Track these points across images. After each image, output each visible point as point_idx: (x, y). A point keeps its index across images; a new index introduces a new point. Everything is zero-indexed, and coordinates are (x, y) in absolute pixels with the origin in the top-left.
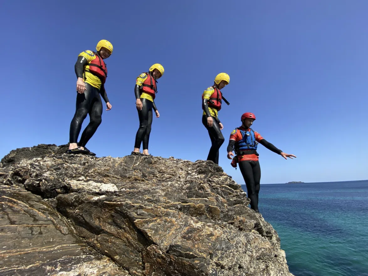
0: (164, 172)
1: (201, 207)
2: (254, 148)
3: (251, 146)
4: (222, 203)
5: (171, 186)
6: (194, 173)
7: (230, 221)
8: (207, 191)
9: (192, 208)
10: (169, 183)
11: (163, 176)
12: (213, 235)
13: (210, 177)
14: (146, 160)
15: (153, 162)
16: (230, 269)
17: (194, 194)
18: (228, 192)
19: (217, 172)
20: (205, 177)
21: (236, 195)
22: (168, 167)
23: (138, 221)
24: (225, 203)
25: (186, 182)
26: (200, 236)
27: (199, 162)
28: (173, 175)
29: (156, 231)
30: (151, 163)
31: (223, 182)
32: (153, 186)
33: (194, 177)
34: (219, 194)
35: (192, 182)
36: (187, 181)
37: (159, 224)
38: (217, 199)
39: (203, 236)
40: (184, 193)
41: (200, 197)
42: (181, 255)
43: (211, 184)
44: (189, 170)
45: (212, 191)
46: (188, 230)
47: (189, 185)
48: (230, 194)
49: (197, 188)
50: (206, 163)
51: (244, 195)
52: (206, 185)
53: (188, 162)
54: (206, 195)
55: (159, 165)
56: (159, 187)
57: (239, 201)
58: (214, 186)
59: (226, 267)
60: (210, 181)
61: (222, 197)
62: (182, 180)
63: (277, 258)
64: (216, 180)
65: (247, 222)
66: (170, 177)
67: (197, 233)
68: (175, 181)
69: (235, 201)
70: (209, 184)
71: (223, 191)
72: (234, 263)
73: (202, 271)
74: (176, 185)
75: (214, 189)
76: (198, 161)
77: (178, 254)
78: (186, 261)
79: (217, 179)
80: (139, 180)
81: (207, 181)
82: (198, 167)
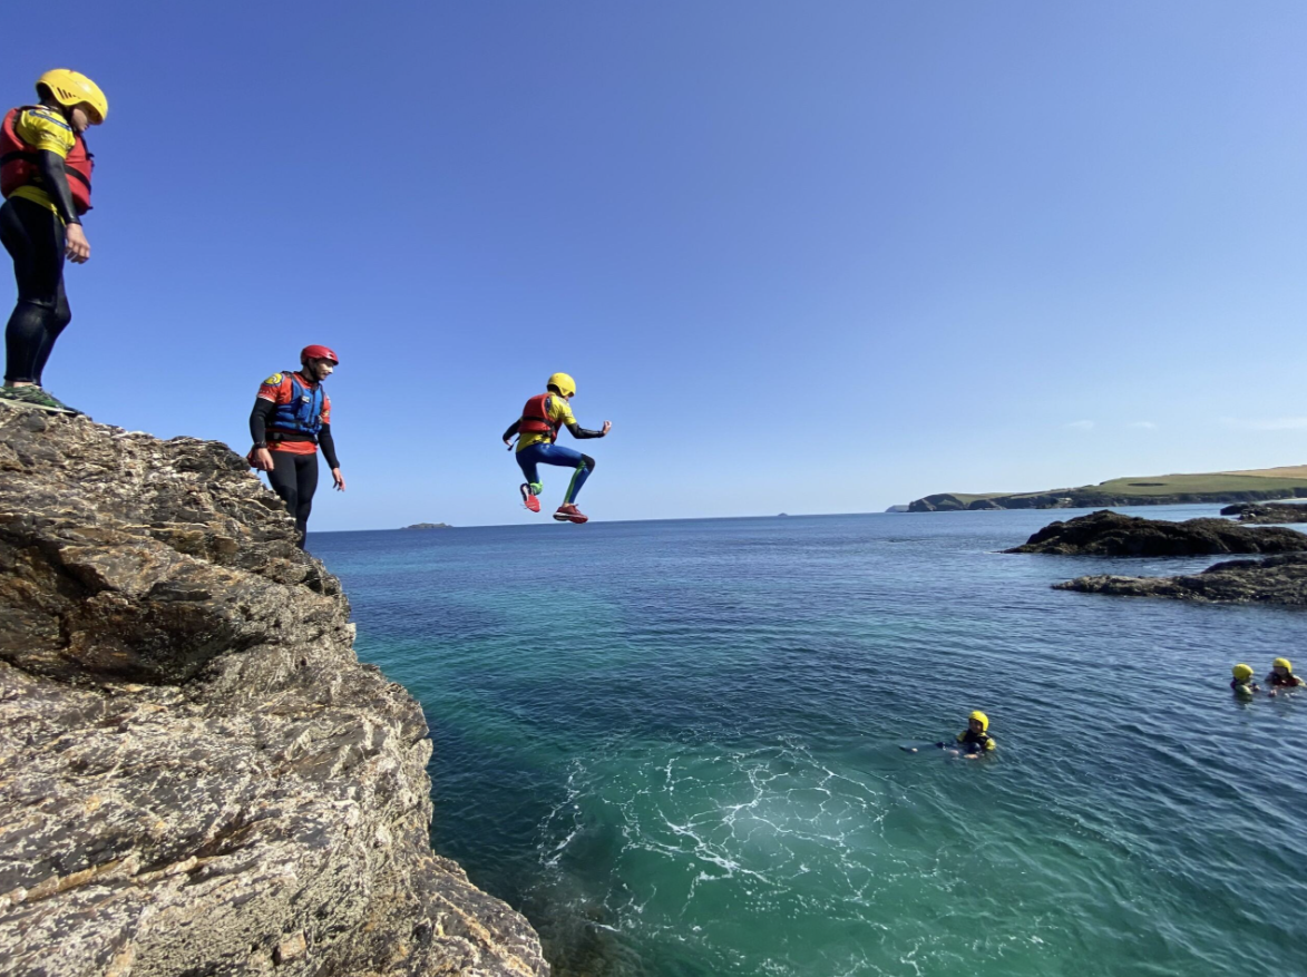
0: (82, 458)
1: (196, 537)
2: (311, 430)
3: (305, 425)
4: (240, 535)
5: (105, 491)
6: (169, 468)
7: (255, 568)
8: (205, 510)
9: (174, 538)
10: (102, 485)
11: (80, 467)
12: (231, 579)
13: (217, 480)
14: (24, 419)
15: (48, 427)
16: (262, 619)
17: (173, 514)
18: (257, 514)
19: (234, 469)
20: (201, 480)
21: (275, 522)
22: (91, 444)
23: (69, 550)
24: (248, 535)
25: (145, 486)
26: (205, 578)
27: (184, 441)
28: (110, 468)
29: (113, 566)
30: (42, 430)
31: (248, 493)
32: (60, 488)
33: (169, 476)
34: (235, 517)
35: (164, 487)
36: (149, 485)
37: (117, 557)
38: (229, 527)
39: (212, 578)
40: (146, 511)
41: (187, 520)
42: (179, 596)
43: (217, 495)
44: (155, 459)
45: (218, 510)
46: (181, 568)
47: (154, 493)
48: (261, 517)
49: (180, 502)
50: (207, 447)
51: (290, 523)
52: (205, 497)
53: (146, 437)
54: (204, 518)
55: (62, 436)
56: (75, 491)
57: (278, 533)
58: (226, 499)
59: (256, 617)
60: (215, 488)
61: (242, 522)
62: (135, 480)
63: (340, 632)
64: (230, 485)
65: (292, 568)
66: (102, 472)
67: (199, 573)
68: (116, 482)
69: (269, 532)
70: (213, 496)
71: (245, 511)
72: (270, 611)
73: (219, 617)
74: (122, 491)
75: (224, 505)
76: (181, 438)
77: (171, 596)
78: (188, 605)
79: (233, 485)
80: (19, 471)
81: (209, 488)
82: (181, 452)
